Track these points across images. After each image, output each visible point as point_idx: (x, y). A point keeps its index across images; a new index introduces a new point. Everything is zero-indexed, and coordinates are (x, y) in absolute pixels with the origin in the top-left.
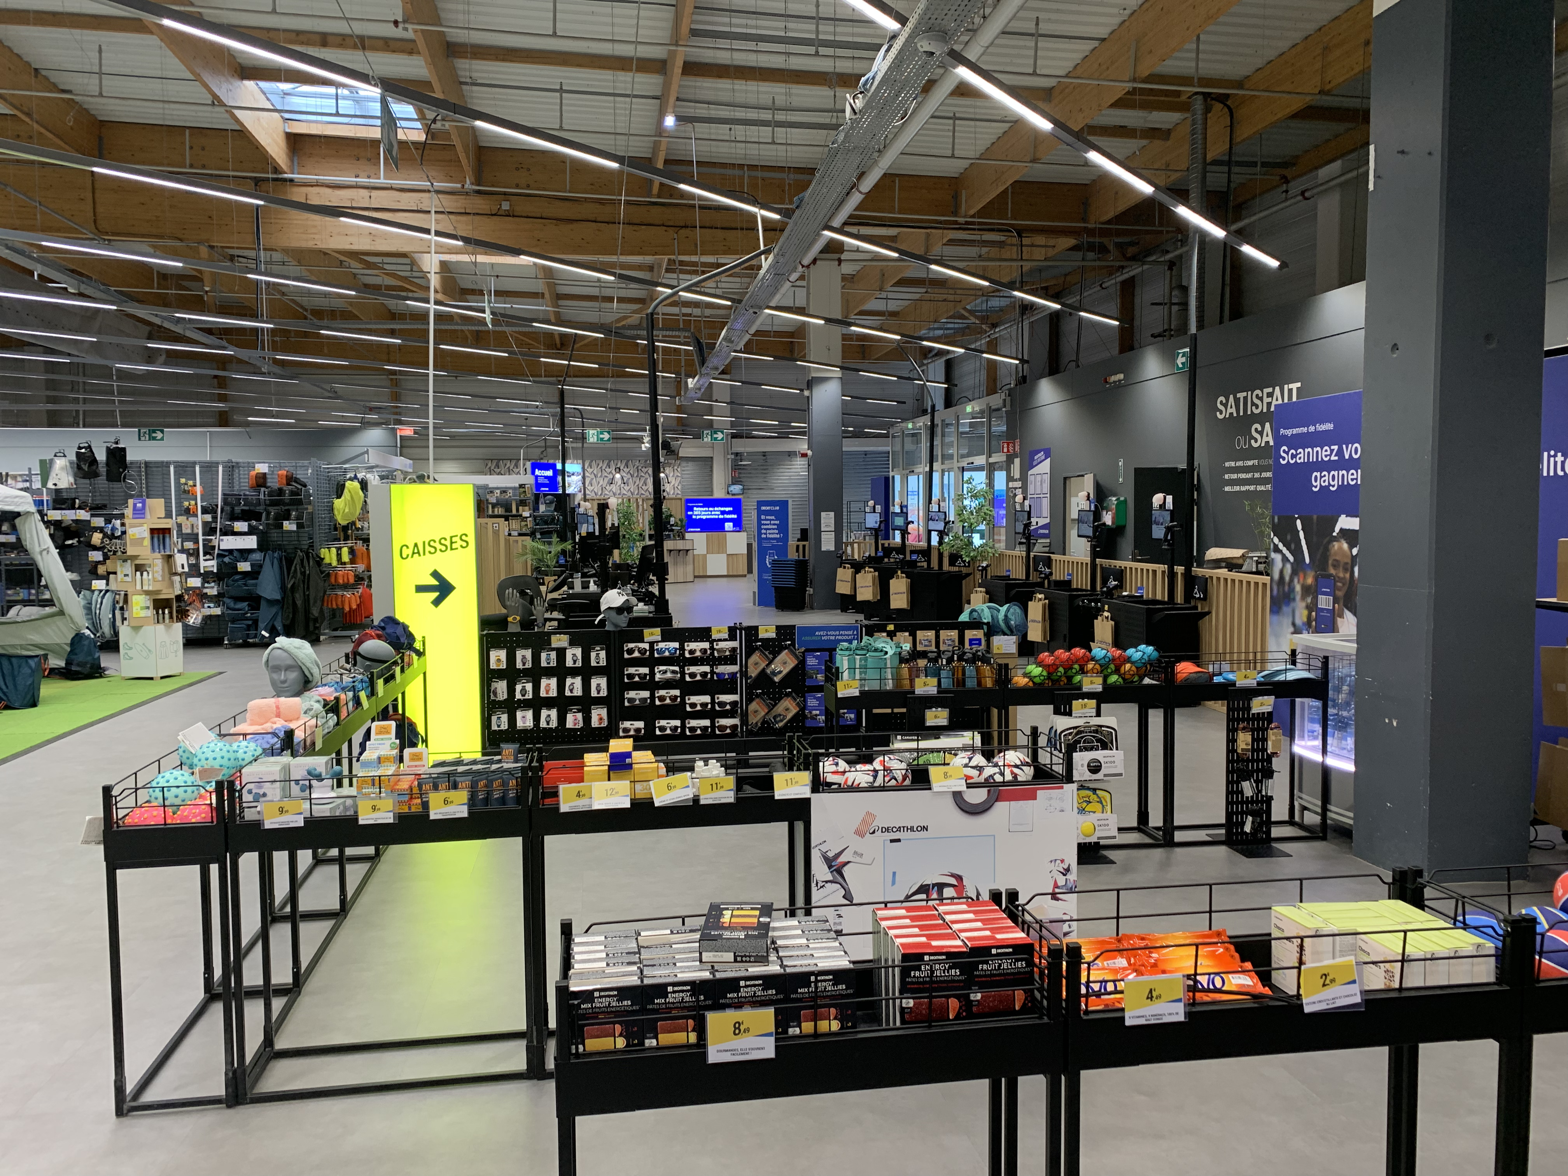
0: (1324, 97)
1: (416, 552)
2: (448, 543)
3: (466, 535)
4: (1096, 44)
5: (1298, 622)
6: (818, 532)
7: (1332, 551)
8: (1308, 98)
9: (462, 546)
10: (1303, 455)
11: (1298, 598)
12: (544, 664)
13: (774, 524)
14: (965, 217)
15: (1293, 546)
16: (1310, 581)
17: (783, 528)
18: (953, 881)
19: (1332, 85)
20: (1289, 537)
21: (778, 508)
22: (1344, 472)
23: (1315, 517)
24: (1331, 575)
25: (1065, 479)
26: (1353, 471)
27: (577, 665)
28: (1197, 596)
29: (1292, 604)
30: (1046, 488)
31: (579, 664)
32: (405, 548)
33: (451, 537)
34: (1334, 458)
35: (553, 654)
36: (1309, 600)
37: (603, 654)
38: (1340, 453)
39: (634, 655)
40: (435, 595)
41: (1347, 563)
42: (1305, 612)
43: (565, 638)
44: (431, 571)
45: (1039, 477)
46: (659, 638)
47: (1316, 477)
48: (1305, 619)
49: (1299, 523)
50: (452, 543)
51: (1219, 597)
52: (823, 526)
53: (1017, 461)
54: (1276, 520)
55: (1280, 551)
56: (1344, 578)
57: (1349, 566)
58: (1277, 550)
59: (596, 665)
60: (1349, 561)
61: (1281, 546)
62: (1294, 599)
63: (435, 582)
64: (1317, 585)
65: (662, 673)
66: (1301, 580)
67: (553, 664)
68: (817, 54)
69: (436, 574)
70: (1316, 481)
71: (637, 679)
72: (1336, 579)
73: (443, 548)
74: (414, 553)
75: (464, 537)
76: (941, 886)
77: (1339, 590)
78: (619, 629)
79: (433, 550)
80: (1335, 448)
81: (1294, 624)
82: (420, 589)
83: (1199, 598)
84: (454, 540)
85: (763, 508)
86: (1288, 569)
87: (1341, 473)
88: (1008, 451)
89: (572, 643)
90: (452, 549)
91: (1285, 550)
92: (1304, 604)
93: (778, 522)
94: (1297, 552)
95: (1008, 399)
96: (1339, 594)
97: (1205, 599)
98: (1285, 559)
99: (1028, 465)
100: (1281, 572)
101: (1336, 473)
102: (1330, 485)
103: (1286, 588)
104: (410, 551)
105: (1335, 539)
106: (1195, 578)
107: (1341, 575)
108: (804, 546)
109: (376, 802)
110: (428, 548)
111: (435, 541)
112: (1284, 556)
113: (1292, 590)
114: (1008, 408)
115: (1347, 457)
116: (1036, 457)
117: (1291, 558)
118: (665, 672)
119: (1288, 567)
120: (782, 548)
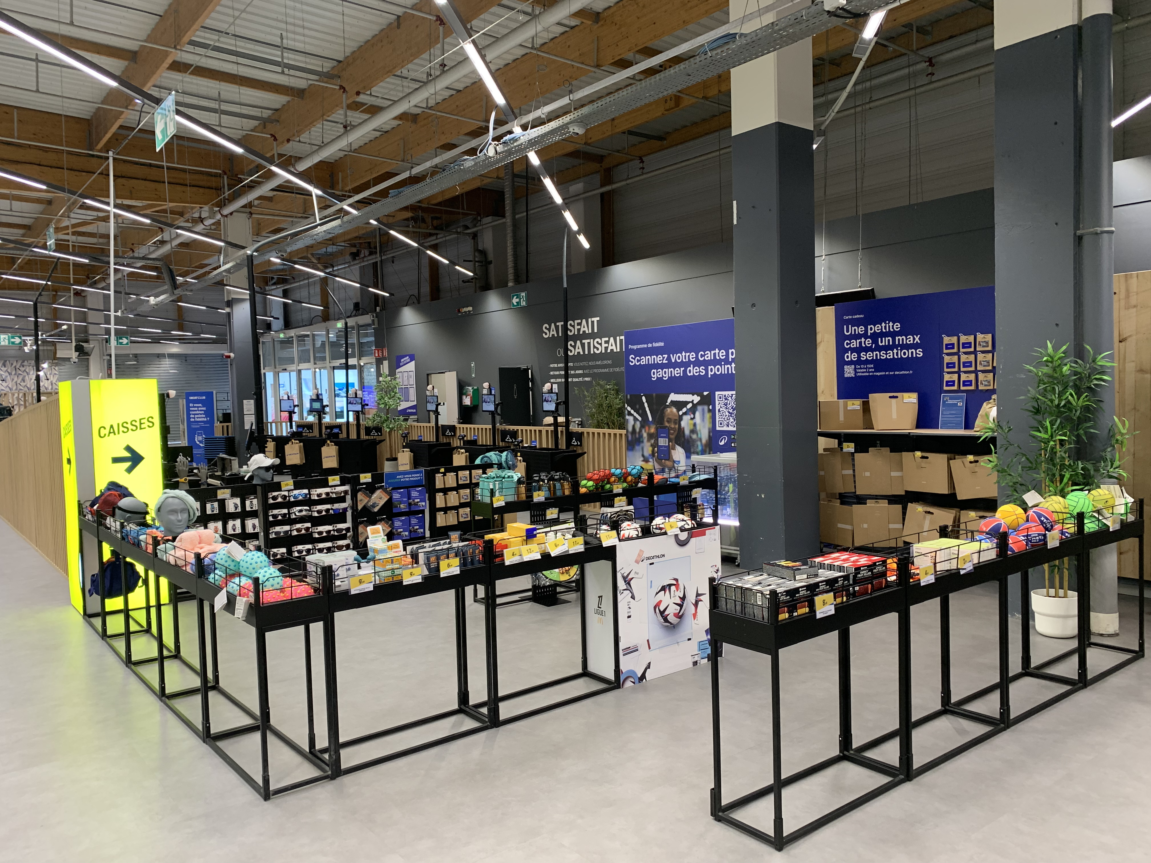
0: (588, 147)
1: (112, 431)
2: (138, 424)
3: (152, 418)
4: (454, 92)
5: (646, 454)
6: (242, 415)
7: (666, 413)
8: (578, 146)
9: (149, 426)
10: (644, 360)
11: (645, 440)
12: (209, 512)
13: (201, 410)
14: (342, 191)
15: (640, 412)
16: (652, 430)
17: (209, 413)
18: (674, 582)
19: (592, 140)
20: (638, 407)
21: (204, 398)
22: (672, 369)
23: (654, 394)
24: (667, 427)
25: (428, 375)
26: (677, 369)
27: (237, 511)
28: (575, 444)
29: (642, 445)
30: (413, 381)
31: (239, 510)
32: (102, 429)
33: (140, 420)
34: (665, 362)
35: (216, 504)
36: (653, 441)
37: (255, 501)
38: (669, 359)
39: (277, 501)
40: (128, 464)
41: (676, 420)
42: (651, 449)
43: (228, 491)
44: (125, 446)
45: (406, 374)
46: (292, 488)
47: (654, 372)
48: (651, 452)
49: (644, 398)
50: (141, 424)
51: (589, 445)
52: (245, 410)
53: (386, 363)
54: (629, 397)
55: (632, 415)
56: (675, 428)
57: (678, 421)
58: (630, 414)
59: (250, 509)
60: (677, 418)
61: (632, 412)
62: (643, 442)
63: (127, 455)
64: (657, 433)
65: (296, 511)
66: (647, 431)
67: (216, 511)
68: (283, 73)
69: (128, 449)
70: (654, 374)
71: (280, 518)
72: (669, 429)
73: (134, 428)
74: (110, 433)
75: (150, 419)
76: (670, 585)
77: (672, 434)
78: (264, 482)
79: (126, 430)
80: (666, 356)
81: (643, 456)
82: (116, 460)
83: (577, 445)
84: (142, 421)
85: (191, 398)
86: (638, 425)
87: (670, 370)
88: (379, 356)
89: (233, 495)
90: (141, 429)
91: (635, 414)
92: (649, 444)
93: (205, 409)
94: (644, 415)
95: (376, 320)
96: (672, 437)
97: (581, 445)
98: (635, 419)
99: (396, 364)
100: (634, 426)
101: (667, 370)
102: (663, 376)
103: (637, 436)
104: (107, 431)
105: (668, 406)
106: (572, 433)
107: (673, 426)
108: (227, 426)
109: (412, 570)
110: (121, 429)
111: (127, 423)
112: (635, 417)
113: (641, 436)
114: (376, 326)
115: (673, 361)
116: (402, 360)
117: (640, 418)
118: (301, 511)
119: (638, 423)
120: (208, 428)
